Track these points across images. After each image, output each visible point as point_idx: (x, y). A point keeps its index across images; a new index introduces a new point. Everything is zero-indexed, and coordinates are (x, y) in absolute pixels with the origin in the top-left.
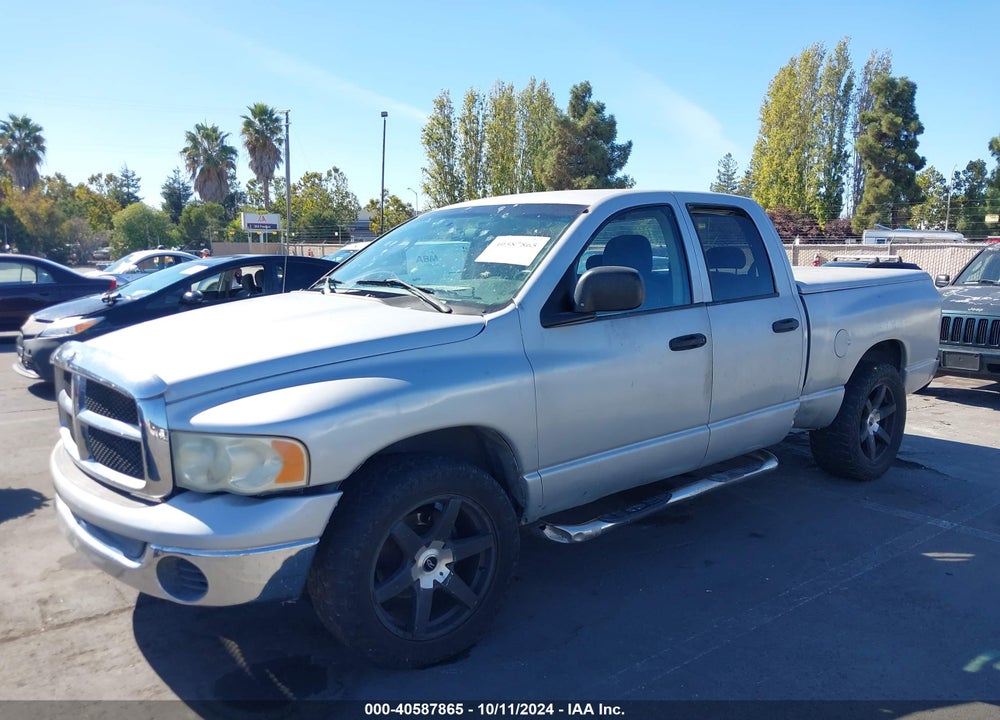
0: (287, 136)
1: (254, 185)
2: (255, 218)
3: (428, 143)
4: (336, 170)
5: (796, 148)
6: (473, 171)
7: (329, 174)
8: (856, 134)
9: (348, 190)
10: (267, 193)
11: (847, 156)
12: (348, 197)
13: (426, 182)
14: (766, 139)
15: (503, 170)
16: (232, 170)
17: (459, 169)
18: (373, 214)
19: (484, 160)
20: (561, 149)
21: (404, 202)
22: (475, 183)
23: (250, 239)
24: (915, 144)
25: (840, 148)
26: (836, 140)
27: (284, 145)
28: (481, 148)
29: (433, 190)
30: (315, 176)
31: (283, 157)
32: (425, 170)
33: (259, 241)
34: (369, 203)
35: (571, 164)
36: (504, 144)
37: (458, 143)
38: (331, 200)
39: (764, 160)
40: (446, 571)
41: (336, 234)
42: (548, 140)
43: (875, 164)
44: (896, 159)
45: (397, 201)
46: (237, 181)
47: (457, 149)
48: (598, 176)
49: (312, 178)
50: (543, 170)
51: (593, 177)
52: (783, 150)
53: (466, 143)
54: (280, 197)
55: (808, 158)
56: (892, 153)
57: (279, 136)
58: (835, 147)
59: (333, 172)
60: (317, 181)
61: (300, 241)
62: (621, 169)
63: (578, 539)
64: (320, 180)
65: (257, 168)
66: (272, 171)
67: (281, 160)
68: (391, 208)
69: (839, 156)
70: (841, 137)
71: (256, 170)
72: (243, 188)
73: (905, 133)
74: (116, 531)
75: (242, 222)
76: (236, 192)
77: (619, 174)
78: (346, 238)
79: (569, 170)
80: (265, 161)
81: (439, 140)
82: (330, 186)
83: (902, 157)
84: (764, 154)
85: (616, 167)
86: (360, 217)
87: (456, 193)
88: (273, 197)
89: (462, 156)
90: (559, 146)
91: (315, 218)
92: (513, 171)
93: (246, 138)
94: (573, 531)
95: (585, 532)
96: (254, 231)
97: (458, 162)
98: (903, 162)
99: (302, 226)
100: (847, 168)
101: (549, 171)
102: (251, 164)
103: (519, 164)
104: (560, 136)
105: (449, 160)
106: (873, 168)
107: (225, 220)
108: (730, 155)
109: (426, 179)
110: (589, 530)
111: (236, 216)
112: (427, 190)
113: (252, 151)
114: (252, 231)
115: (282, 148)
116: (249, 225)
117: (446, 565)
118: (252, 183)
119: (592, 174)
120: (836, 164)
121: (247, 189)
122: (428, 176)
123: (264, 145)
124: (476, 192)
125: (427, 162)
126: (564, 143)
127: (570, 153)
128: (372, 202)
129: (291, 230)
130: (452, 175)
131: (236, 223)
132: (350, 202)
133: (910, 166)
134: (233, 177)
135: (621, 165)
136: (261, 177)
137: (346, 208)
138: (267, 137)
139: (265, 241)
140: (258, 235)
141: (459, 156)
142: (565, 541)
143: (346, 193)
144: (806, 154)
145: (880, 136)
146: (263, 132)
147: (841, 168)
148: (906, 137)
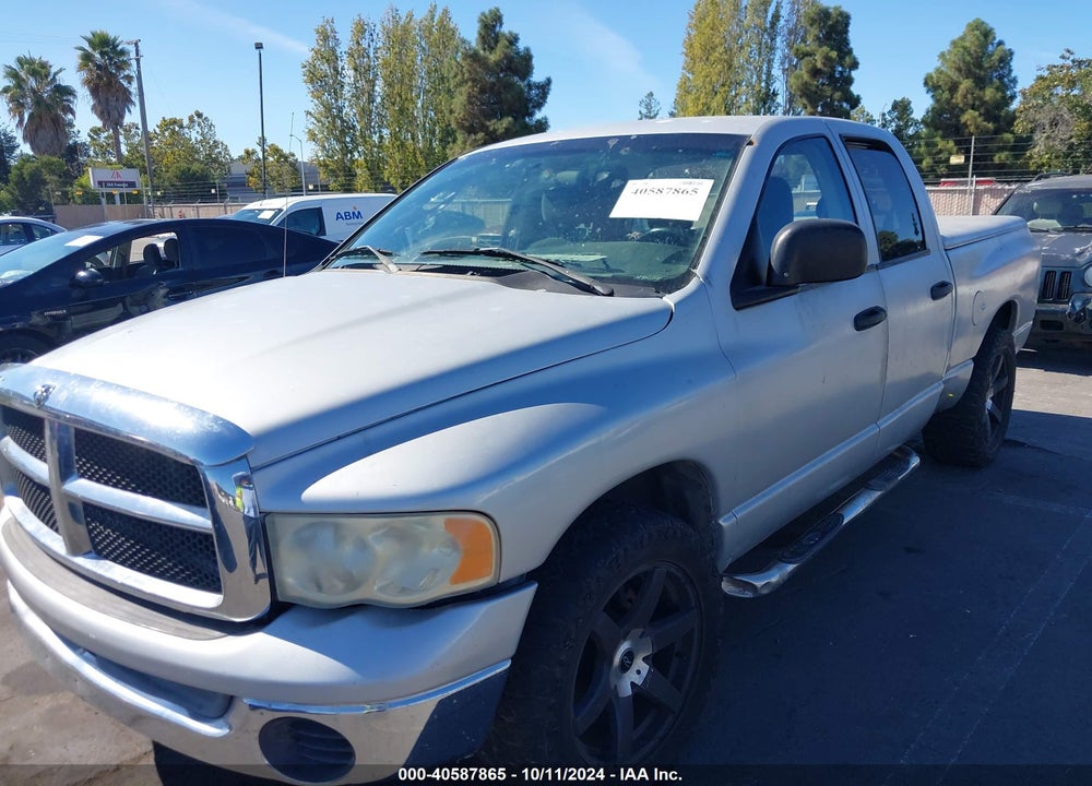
0: (139, 72)
1: (98, 135)
2: (107, 175)
3: (312, 81)
4: (199, 115)
5: (723, 85)
6: (365, 113)
7: (191, 119)
8: (784, 70)
9: (216, 138)
10: (118, 143)
11: (775, 94)
12: (216, 147)
13: (311, 127)
14: (691, 76)
15: (401, 111)
16: (70, 116)
17: (349, 112)
18: (250, 167)
19: (379, 100)
20: (473, 87)
21: (286, 151)
22: (368, 126)
23: (104, 200)
24: (850, 81)
25: (768, 85)
26: (764, 77)
27: (135, 84)
28: (374, 86)
29: (320, 136)
30: (174, 122)
31: (136, 99)
32: (309, 113)
33: (114, 203)
34: (243, 153)
35: (483, 104)
36: (401, 82)
37: (346, 80)
38: (197, 152)
39: (690, 99)
40: (645, 668)
41: (213, 191)
42: (455, 76)
43: (810, 102)
44: (831, 97)
45: (277, 151)
46: (75, 129)
47: (347, 88)
48: (515, 119)
49: (170, 125)
50: (451, 112)
51: (510, 119)
52: (709, 87)
53: (356, 81)
54: (133, 149)
55: (736, 97)
56: (828, 91)
57: (127, 72)
58: (763, 84)
59: (196, 118)
60: (177, 129)
61: (169, 201)
62: (540, 109)
63: (765, 591)
64: (181, 127)
65: (102, 113)
66: (122, 116)
67: (132, 102)
68: (271, 159)
69: (767, 94)
70: (769, 74)
71: (101, 115)
72: (84, 138)
73: (840, 69)
74: (173, 678)
75: (90, 179)
76: (76, 143)
77: (538, 115)
78: (222, 196)
79: (482, 111)
80: (113, 103)
81: (322, 78)
82: (194, 135)
83: (837, 95)
84: (689, 93)
85: (534, 107)
86: (233, 171)
87: (348, 139)
88: (124, 149)
89: (352, 97)
90: (470, 84)
91: (183, 172)
92: (413, 113)
93: (84, 75)
94: (759, 582)
95: (774, 580)
96: (109, 190)
97: (347, 104)
98: (839, 101)
99: (167, 184)
100: (777, 108)
101: (459, 112)
102: (94, 108)
103: (419, 105)
104: (469, 72)
105: (336, 100)
106: (809, 107)
107: (68, 178)
108: (651, 94)
109: (311, 123)
110: (775, 576)
111: (81, 172)
112: (313, 137)
113: (95, 91)
114: (105, 190)
115: (133, 88)
116: (100, 183)
117: (644, 659)
118: (96, 131)
119: (508, 115)
120: (765, 103)
121: (89, 139)
122: (313, 119)
123: (109, 84)
124: (371, 137)
125: (312, 105)
126: (474, 80)
127: (482, 91)
128: (247, 152)
129: (155, 189)
130: (341, 119)
131: (83, 180)
132: (220, 153)
133: (845, 105)
134: (71, 125)
135: (539, 105)
136: (108, 123)
137: (215, 160)
138: (111, 73)
139: (122, 203)
140: (113, 196)
141: (348, 95)
142: (749, 595)
143: (215, 142)
144: (733, 93)
145: (815, 72)
146: (106, 68)
147: (770, 108)
148: (841, 73)
